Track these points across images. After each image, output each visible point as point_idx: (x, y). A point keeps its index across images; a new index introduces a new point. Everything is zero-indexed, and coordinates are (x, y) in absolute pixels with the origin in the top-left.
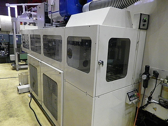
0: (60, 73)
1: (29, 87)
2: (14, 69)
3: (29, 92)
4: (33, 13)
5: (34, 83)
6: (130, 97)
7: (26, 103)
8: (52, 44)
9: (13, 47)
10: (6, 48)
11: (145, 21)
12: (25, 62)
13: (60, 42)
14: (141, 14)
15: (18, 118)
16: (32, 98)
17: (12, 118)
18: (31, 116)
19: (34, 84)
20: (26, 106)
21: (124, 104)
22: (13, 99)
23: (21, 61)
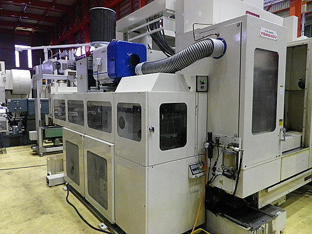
0: (110, 146)
1: (65, 177)
2: (36, 153)
3: (65, 184)
4: (61, 61)
5: (73, 168)
6: (194, 170)
7: (61, 198)
8: (97, 112)
9: (35, 119)
10: (20, 121)
11: (203, 83)
12: (53, 142)
13: (110, 109)
14: (197, 76)
15: (53, 215)
16: (69, 192)
17: (45, 216)
18: (70, 212)
19: (73, 170)
20: (62, 201)
21: (186, 179)
22: (42, 194)
23: (47, 141)
